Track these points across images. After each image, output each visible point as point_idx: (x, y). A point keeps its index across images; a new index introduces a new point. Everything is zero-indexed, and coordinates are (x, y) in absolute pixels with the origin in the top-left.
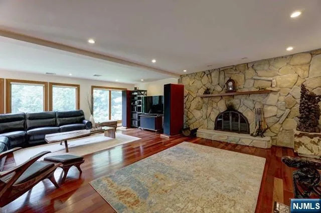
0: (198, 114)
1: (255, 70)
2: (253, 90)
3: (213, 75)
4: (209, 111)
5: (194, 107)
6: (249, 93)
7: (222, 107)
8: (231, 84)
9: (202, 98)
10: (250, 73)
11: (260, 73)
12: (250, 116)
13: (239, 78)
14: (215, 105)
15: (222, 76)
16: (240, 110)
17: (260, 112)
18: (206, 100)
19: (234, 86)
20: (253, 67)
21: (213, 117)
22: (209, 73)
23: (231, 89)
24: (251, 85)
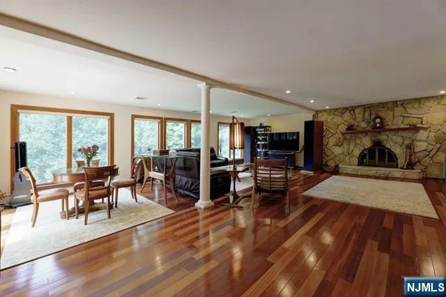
0: (338, 151)
1: (405, 108)
2: (402, 126)
3: (356, 111)
4: (352, 147)
5: (333, 144)
6: (398, 130)
7: (367, 142)
8: (378, 120)
9: (343, 134)
10: (399, 110)
11: (409, 111)
12: (398, 151)
13: (387, 115)
14: (358, 141)
15: (367, 113)
16: (388, 146)
17: (409, 147)
18: (348, 136)
19: (382, 123)
20: (402, 105)
21: (357, 153)
22: (352, 109)
23: (378, 125)
24: (400, 122)
